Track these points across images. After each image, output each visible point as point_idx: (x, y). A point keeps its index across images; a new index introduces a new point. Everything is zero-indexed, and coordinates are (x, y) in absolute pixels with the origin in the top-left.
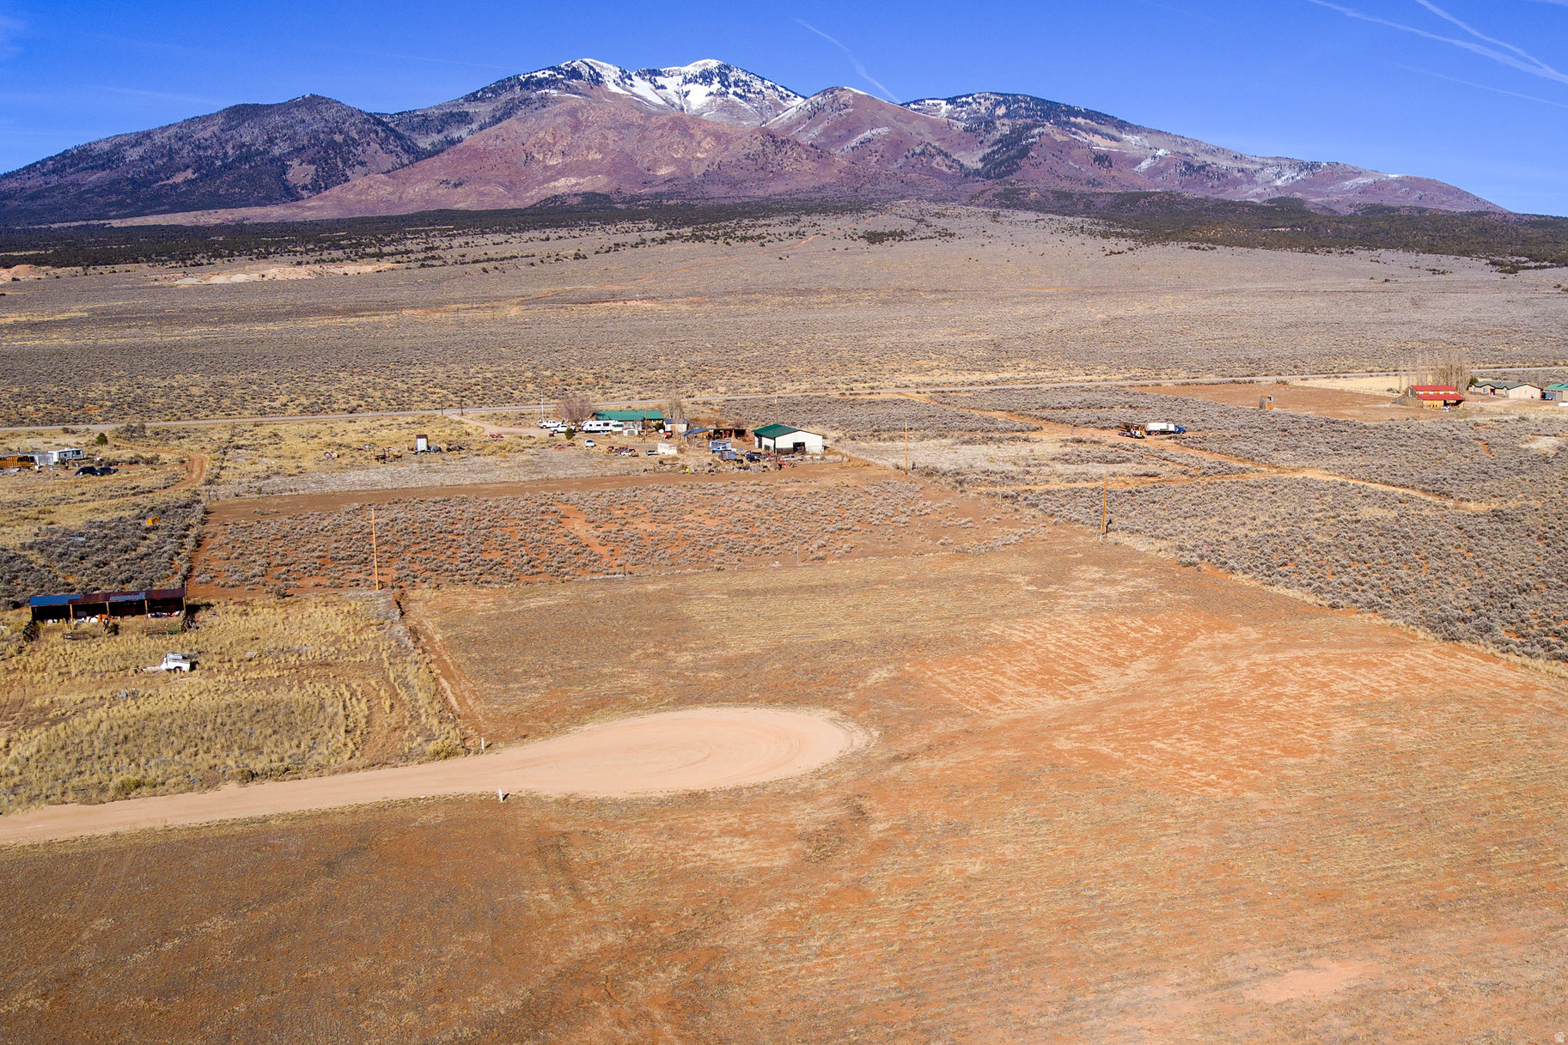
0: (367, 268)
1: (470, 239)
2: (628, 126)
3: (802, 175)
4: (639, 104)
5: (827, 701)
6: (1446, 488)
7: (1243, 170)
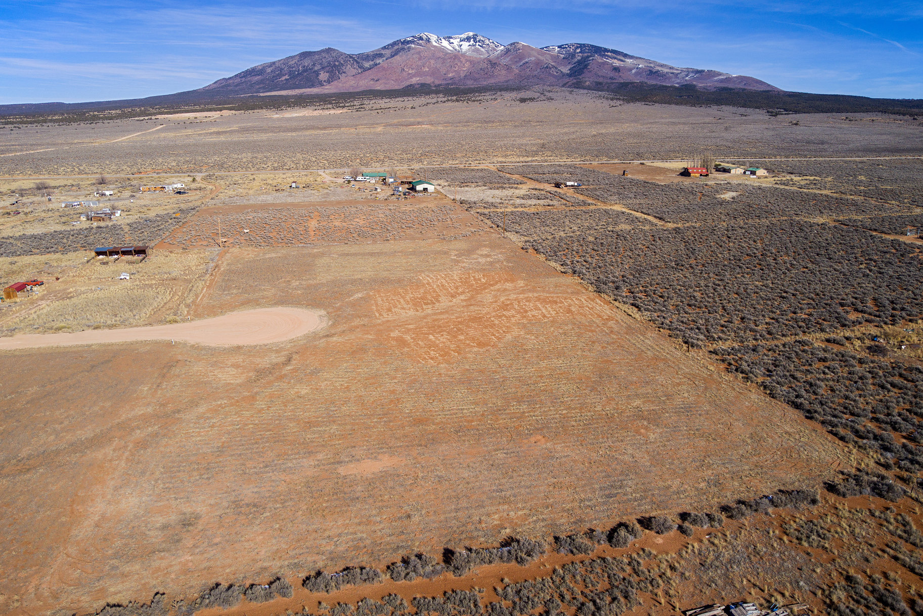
0: (338, 111)
1: (377, 101)
2: (439, 58)
4: (442, 50)
7: (673, 73)
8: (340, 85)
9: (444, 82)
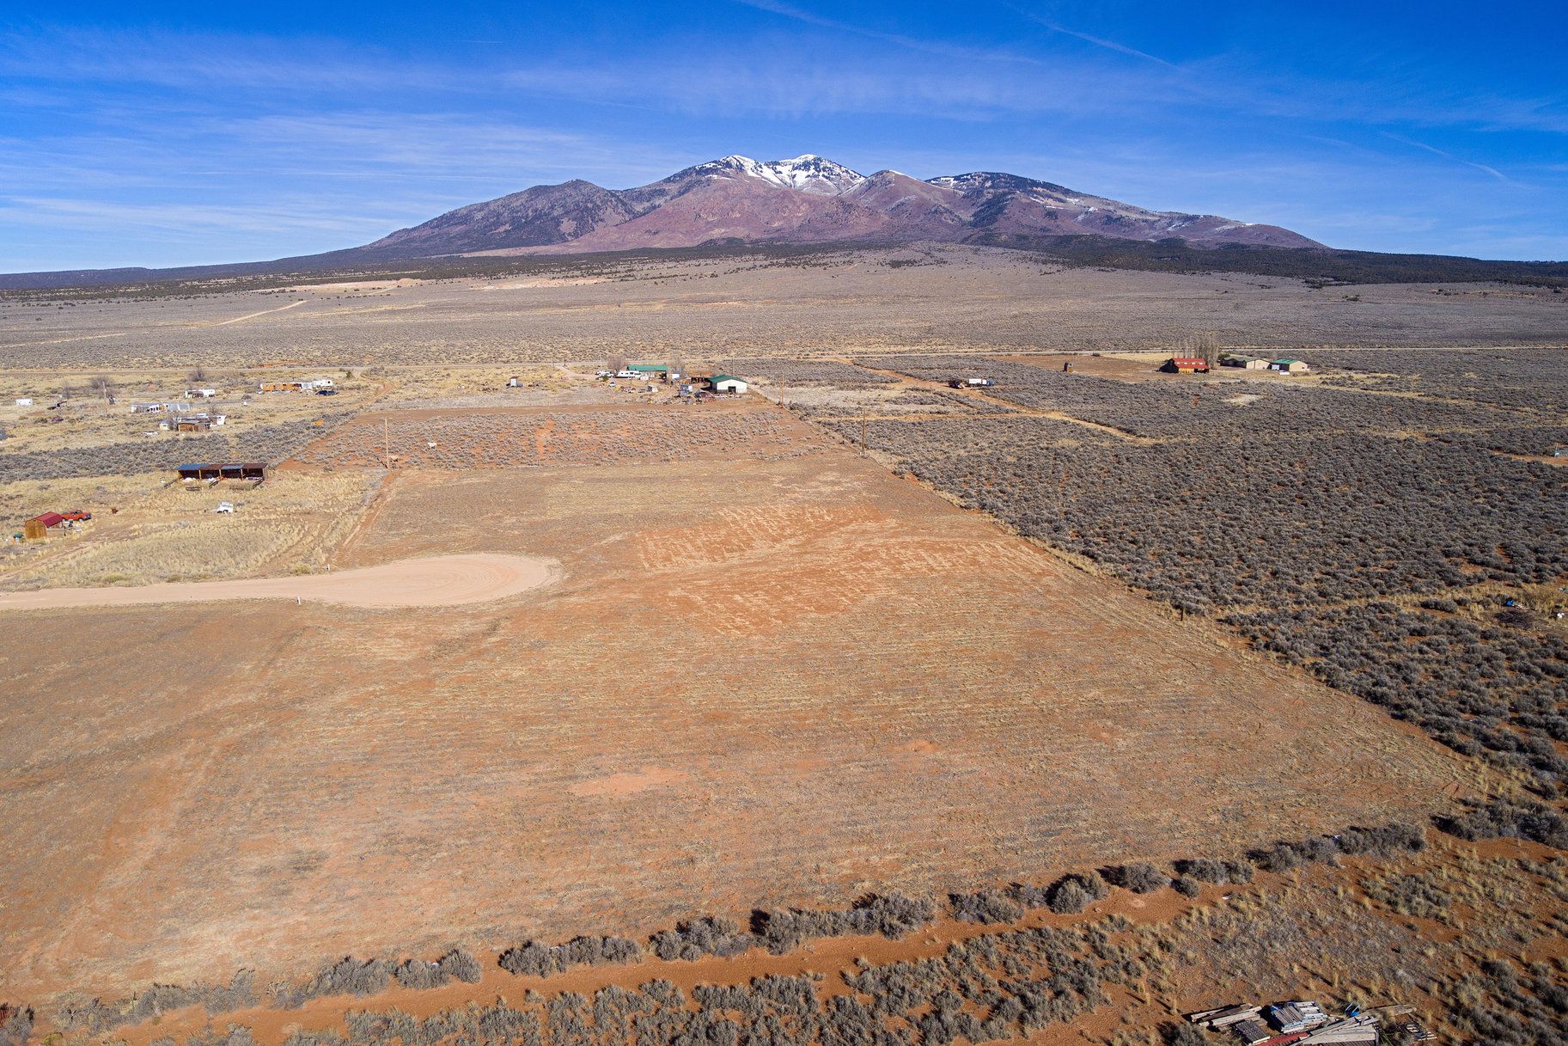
0: (591, 281)
1: (655, 265)
2: (757, 196)
4: (764, 183)
7: (1146, 221)
8: (595, 240)
9: (765, 236)
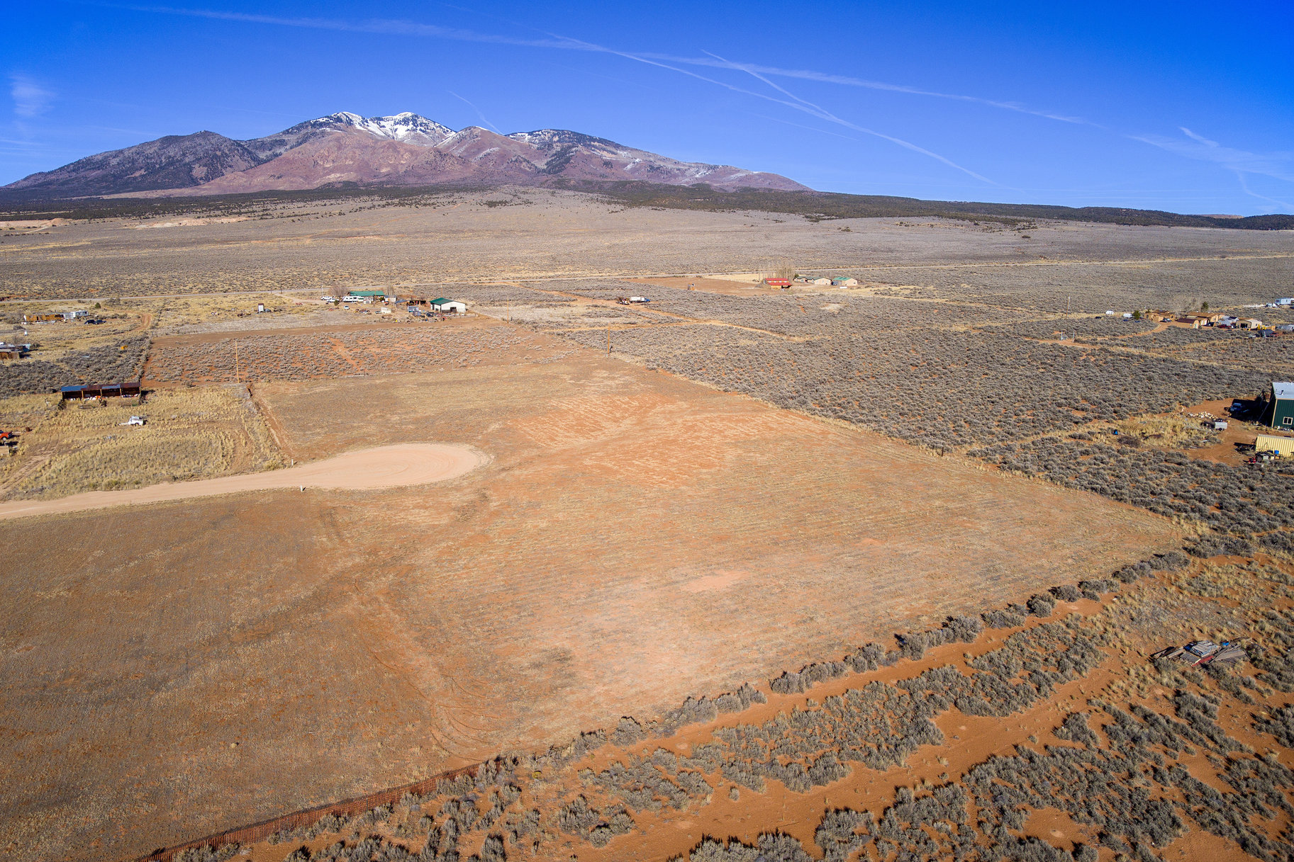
0: (233, 220)
1: (285, 205)
2: (366, 147)
3: (454, 172)
4: (371, 135)
5: (467, 440)
6: (783, 330)
7: (679, 169)
8: (226, 183)
9: (376, 180)
